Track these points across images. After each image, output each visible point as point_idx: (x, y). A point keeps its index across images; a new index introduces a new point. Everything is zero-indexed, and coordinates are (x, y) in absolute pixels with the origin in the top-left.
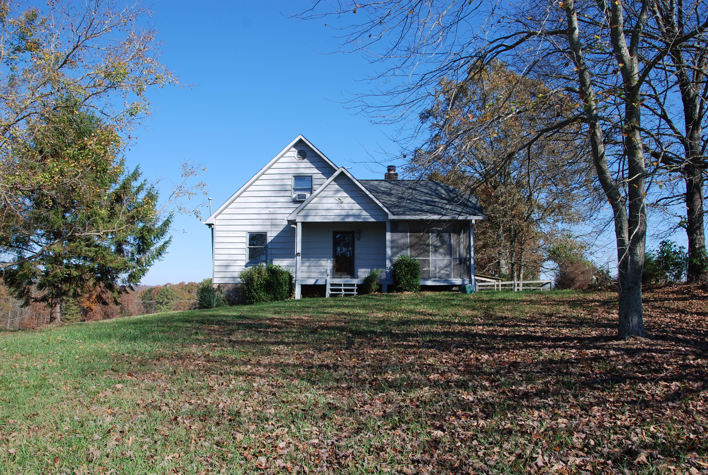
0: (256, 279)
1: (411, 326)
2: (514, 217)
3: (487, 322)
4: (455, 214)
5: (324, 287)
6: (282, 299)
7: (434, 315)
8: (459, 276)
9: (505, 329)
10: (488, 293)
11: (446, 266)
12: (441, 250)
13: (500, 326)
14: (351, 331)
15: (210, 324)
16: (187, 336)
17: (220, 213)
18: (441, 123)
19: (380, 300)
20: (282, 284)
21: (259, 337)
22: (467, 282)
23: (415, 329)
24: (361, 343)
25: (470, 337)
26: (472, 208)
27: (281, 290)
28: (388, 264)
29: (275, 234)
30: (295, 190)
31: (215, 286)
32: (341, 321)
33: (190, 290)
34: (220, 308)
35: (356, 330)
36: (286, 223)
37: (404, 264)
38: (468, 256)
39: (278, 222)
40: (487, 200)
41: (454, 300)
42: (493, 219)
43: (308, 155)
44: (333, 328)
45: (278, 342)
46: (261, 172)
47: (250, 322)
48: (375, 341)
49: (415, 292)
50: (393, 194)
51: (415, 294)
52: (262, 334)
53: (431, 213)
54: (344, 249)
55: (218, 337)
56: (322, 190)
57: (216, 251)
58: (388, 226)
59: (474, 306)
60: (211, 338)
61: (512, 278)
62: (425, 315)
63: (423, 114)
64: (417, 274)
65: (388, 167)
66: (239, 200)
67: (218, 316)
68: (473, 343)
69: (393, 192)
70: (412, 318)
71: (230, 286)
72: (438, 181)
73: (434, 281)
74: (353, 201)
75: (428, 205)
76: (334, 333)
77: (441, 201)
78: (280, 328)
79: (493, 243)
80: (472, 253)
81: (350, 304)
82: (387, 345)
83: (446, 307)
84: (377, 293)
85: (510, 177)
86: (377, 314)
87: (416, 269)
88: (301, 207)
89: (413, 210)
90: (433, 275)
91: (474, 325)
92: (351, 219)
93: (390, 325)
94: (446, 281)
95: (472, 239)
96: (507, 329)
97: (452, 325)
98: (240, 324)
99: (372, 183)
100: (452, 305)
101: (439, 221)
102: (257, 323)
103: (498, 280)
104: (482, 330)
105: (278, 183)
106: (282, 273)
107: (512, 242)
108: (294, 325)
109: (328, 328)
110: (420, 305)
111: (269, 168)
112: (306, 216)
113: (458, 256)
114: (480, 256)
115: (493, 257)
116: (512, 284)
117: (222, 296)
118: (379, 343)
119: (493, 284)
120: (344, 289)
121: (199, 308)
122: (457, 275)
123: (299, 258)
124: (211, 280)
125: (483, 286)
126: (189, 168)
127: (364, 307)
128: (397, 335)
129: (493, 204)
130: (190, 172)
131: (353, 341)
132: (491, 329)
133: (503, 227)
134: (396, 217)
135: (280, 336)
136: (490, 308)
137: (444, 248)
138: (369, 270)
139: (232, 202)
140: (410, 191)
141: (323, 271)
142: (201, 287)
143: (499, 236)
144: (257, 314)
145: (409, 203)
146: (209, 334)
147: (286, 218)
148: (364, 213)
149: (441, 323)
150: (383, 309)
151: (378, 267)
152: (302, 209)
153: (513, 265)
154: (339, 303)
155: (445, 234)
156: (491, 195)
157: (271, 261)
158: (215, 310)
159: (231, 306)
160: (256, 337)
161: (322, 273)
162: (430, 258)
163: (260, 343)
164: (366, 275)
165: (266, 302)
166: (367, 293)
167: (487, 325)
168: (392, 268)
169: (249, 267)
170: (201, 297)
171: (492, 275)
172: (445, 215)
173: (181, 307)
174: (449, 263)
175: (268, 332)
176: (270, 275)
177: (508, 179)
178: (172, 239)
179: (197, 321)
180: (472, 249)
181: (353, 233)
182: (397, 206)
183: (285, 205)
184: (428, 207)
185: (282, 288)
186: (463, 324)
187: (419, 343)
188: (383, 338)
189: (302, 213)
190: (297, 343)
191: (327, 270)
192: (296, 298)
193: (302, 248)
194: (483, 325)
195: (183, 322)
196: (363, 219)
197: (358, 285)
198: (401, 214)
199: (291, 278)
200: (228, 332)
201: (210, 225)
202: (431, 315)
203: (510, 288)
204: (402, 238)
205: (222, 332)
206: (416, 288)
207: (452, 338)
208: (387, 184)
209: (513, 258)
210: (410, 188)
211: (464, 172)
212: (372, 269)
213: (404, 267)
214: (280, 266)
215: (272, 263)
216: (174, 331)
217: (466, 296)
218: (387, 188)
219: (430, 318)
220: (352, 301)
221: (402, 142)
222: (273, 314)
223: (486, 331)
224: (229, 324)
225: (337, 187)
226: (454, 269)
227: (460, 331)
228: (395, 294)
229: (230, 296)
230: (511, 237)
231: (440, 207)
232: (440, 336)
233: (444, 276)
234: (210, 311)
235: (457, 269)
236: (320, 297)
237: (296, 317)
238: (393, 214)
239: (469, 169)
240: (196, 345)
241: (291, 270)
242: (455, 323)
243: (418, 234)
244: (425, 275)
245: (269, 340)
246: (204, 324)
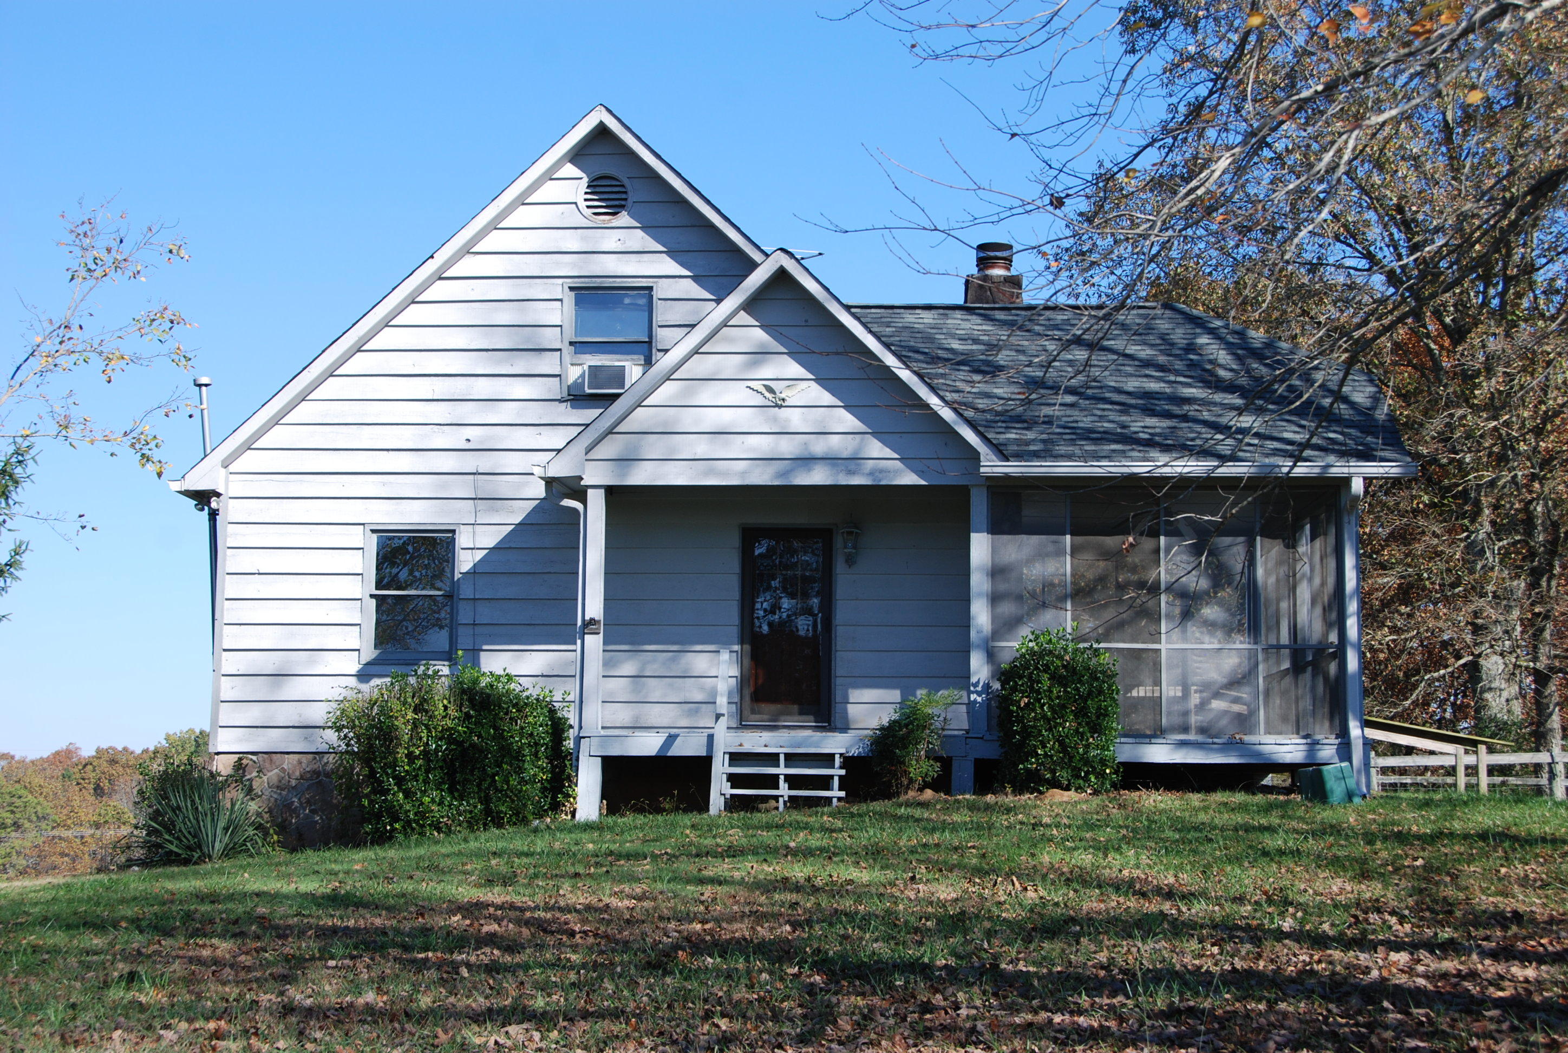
0: (405, 731)
1: (1084, 941)
2: (1547, 462)
3: (1429, 932)
4: (1276, 452)
5: (701, 766)
6: (520, 819)
7: (1183, 897)
8: (1291, 727)
9: (1517, 970)
10: (1427, 804)
11: (1235, 682)
12: (1210, 612)
13: (1495, 955)
14: (822, 963)
15: (196, 933)
16: (85, 991)
17: (248, 446)
18: (1222, 52)
19: (944, 826)
20: (518, 757)
21: (416, 987)
22: (1328, 752)
23: (1103, 957)
24: (867, 1017)
25: (1354, 1001)
26: (1350, 424)
27: (513, 782)
28: (979, 669)
29: (490, 538)
30: (579, 346)
31: (223, 766)
32: (776, 916)
33: (105, 784)
34: (243, 860)
35: (843, 956)
36: (539, 490)
37: (1046, 668)
38: (1333, 638)
39: (504, 487)
40: (1418, 391)
41: (1270, 829)
42: (1447, 475)
43: (632, 197)
44: (743, 947)
45: (500, 1011)
46: (431, 267)
47: (378, 922)
48: (927, 1008)
49: (1096, 793)
50: (1000, 368)
51: (1096, 801)
52: (433, 974)
53: (1166, 449)
54: (786, 603)
55: (232, 991)
56: (696, 351)
57: (229, 612)
58: (979, 506)
59: (1363, 861)
60: (199, 996)
61: (1539, 739)
62: (1144, 895)
63: (1135, 12)
64: (1103, 714)
65: (981, 248)
66: (331, 388)
67: (231, 897)
68: (1371, 1026)
69: (1002, 358)
70: (1086, 906)
71: (289, 763)
72: (1199, 311)
73: (1183, 744)
74: (827, 398)
75: (1152, 413)
76: (749, 972)
77: (1218, 397)
78: (512, 947)
79: (1448, 580)
80: (1352, 625)
81: (816, 840)
82: (980, 1026)
83: (1236, 860)
84: (929, 794)
85: (1531, 285)
86: (933, 887)
87: (1101, 692)
88: (605, 423)
89: (1089, 435)
90: (1177, 720)
91: (1373, 947)
92: (818, 477)
93: (990, 934)
94: (1232, 744)
95: (1350, 561)
96: (1530, 973)
97: (1267, 944)
98: (334, 930)
99: (909, 318)
100: (1265, 853)
101: (1208, 484)
102: (407, 925)
103: (1475, 743)
104: (1410, 971)
105: (505, 315)
106: (521, 705)
107: (1536, 575)
108: (572, 934)
109: (723, 948)
110: (1118, 850)
111: (467, 250)
112: (625, 461)
113: (1285, 638)
114: (1385, 636)
115: (1445, 645)
116: (1537, 768)
117: (253, 806)
118: (943, 1018)
119: (1448, 761)
120: (788, 778)
121: (144, 863)
122: (1285, 719)
123: (594, 642)
124: (201, 741)
125: (1403, 771)
126: (101, 243)
127: (875, 854)
128: (1022, 984)
129: (1447, 406)
130: (108, 259)
131: (829, 1005)
132: (1449, 965)
133: (1496, 507)
134: (1013, 468)
135: (510, 985)
136: (1438, 871)
137: (1221, 603)
138: (895, 695)
139: (303, 397)
140: (1080, 354)
141: (699, 697)
142: (156, 767)
143: (1474, 551)
144: (408, 886)
145: (1072, 405)
146: (190, 980)
147: (538, 471)
148: (876, 449)
149: (1220, 934)
150: (960, 866)
151: (937, 680)
152: (610, 432)
153: (1541, 678)
154: (768, 837)
155: (1227, 540)
156: (1437, 367)
157: (474, 653)
158: (220, 872)
159: (293, 850)
160: (404, 990)
161: (692, 707)
162: (1163, 646)
163: (422, 1017)
164: (885, 716)
165: (449, 832)
166: (887, 793)
167: (1430, 946)
168: (997, 686)
169: (376, 682)
170: (156, 815)
171: (1441, 723)
172: (1233, 458)
173: (57, 860)
174: (1245, 668)
175: (455, 967)
176: (468, 717)
177: (1519, 296)
178: (26, 558)
179: (136, 923)
180: (1352, 607)
181: (824, 536)
182: (1019, 419)
183: (534, 413)
184: (1151, 421)
185: (520, 770)
186: (1319, 941)
187: (1121, 1019)
188: (961, 996)
189: (609, 449)
190: (585, 1015)
191: (714, 693)
192: (581, 816)
193: (609, 600)
194: (1412, 946)
195: (69, 927)
196: (871, 474)
197: (848, 762)
198: (1036, 455)
199: (558, 727)
200: (279, 970)
201: (202, 498)
202: (1169, 895)
203: (1532, 781)
204: (1041, 555)
205: (248, 969)
206: (1101, 775)
207: (1271, 1004)
208: (973, 325)
209: (1544, 650)
210: (1078, 341)
211: (1313, 268)
212: (907, 692)
213: (1046, 682)
214: (510, 678)
215: (476, 663)
216: (26, 969)
217: (1325, 815)
218: (976, 341)
219: (1167, 907)
220: (825, 830)
221: (1048, 138)
222: (478, 885)
223: (1426, 976)
224: (282, 933)
225: (759, 335)
226: (1267, 693)
227: (1306, 973)
228: (1009, 799)
229: (288, 806)
230: (1532, 554)
231: (1205, 423)
232: (1217, 991)
233: (1224, 722)
234: (196, 874)
235: (1284, 693)
236: (686, 811)
237: (580, 899)
238: (1001, 452)
239: (1337, 252)
240: (129, 1030)
241: (560, 693)
242: (1280, 935)
243: (1110, 542)
244: (1141, 721)
245: (462, 1002)
246: (168, 933)
